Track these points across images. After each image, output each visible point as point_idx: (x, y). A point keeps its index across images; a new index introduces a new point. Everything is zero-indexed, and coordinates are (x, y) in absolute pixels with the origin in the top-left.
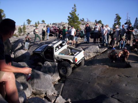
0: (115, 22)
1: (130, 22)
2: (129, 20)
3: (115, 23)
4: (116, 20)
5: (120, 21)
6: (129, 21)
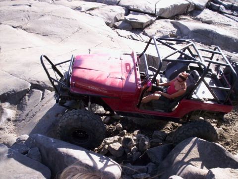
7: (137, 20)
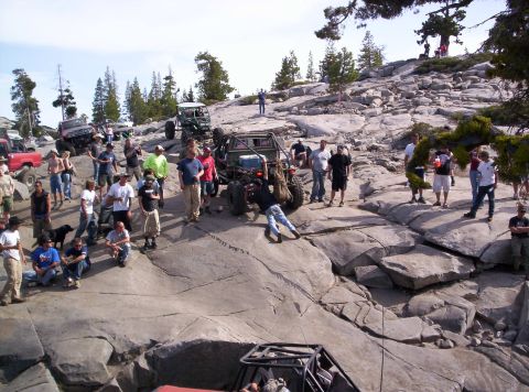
0: (14, 98)
1: (70, 97)
2: (67, 91)
3: (16, 101)
4: (15, 91)
5: (32, 97)
6: (67, 94)
7: (404, 268)
